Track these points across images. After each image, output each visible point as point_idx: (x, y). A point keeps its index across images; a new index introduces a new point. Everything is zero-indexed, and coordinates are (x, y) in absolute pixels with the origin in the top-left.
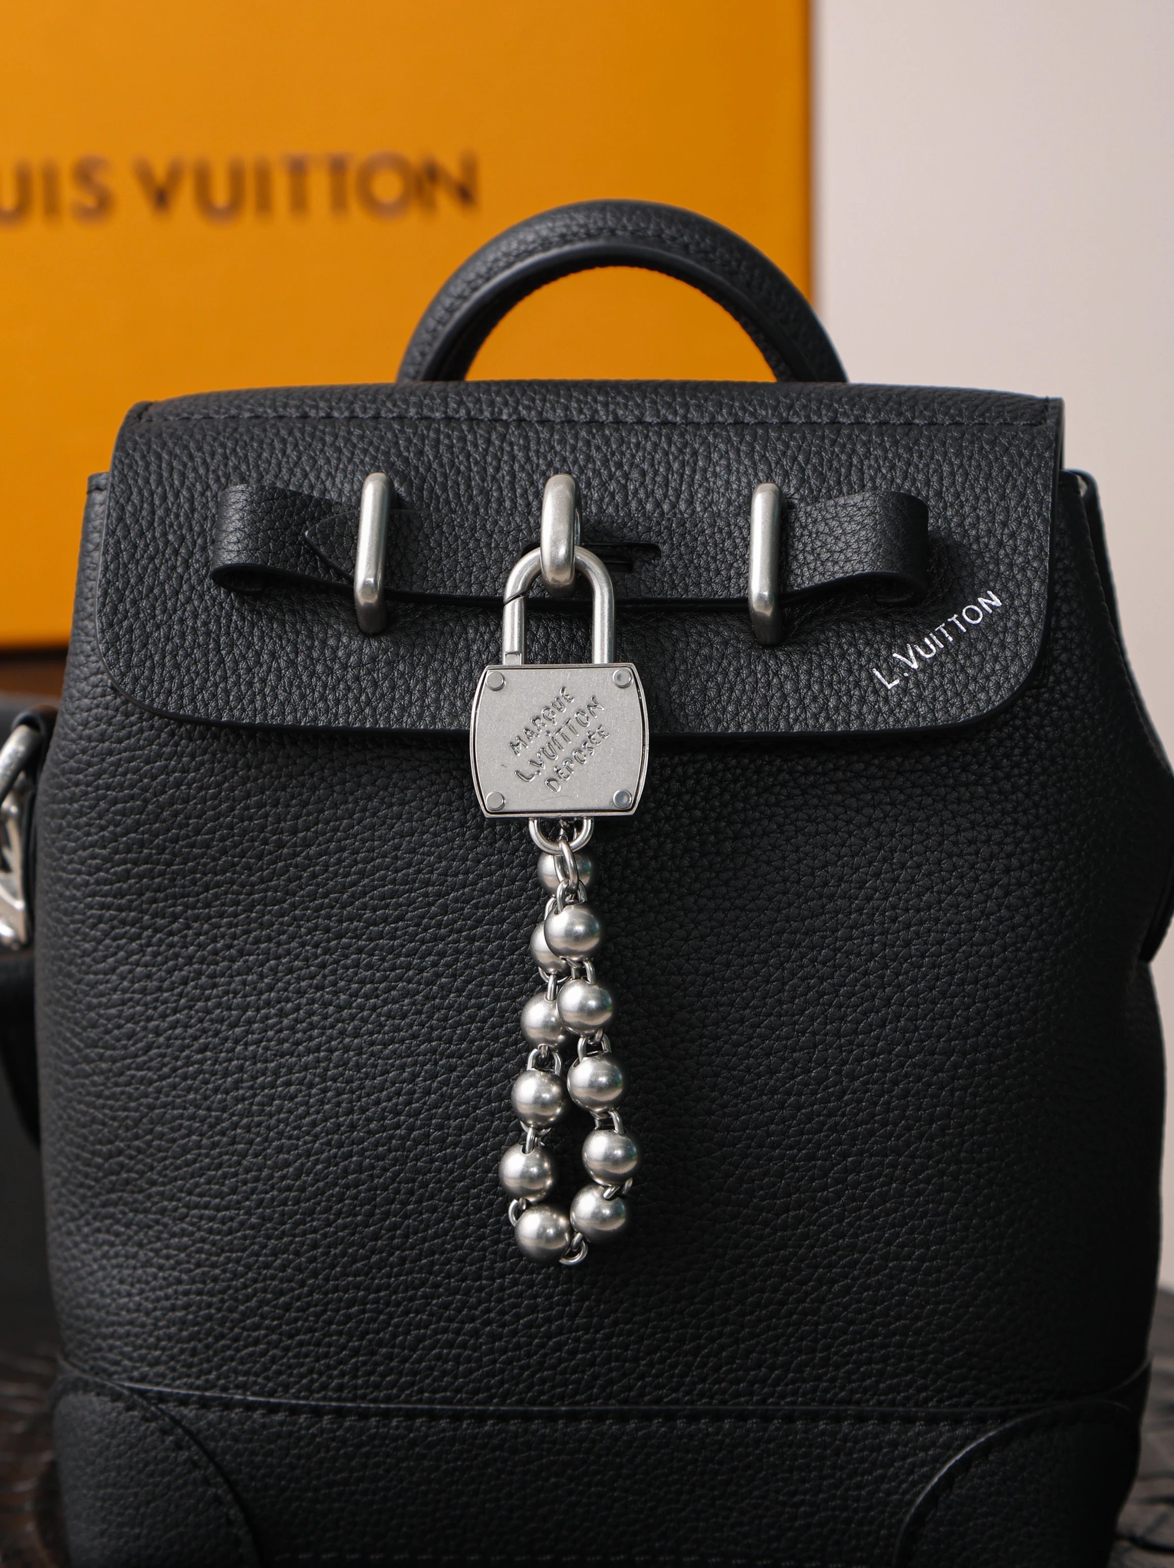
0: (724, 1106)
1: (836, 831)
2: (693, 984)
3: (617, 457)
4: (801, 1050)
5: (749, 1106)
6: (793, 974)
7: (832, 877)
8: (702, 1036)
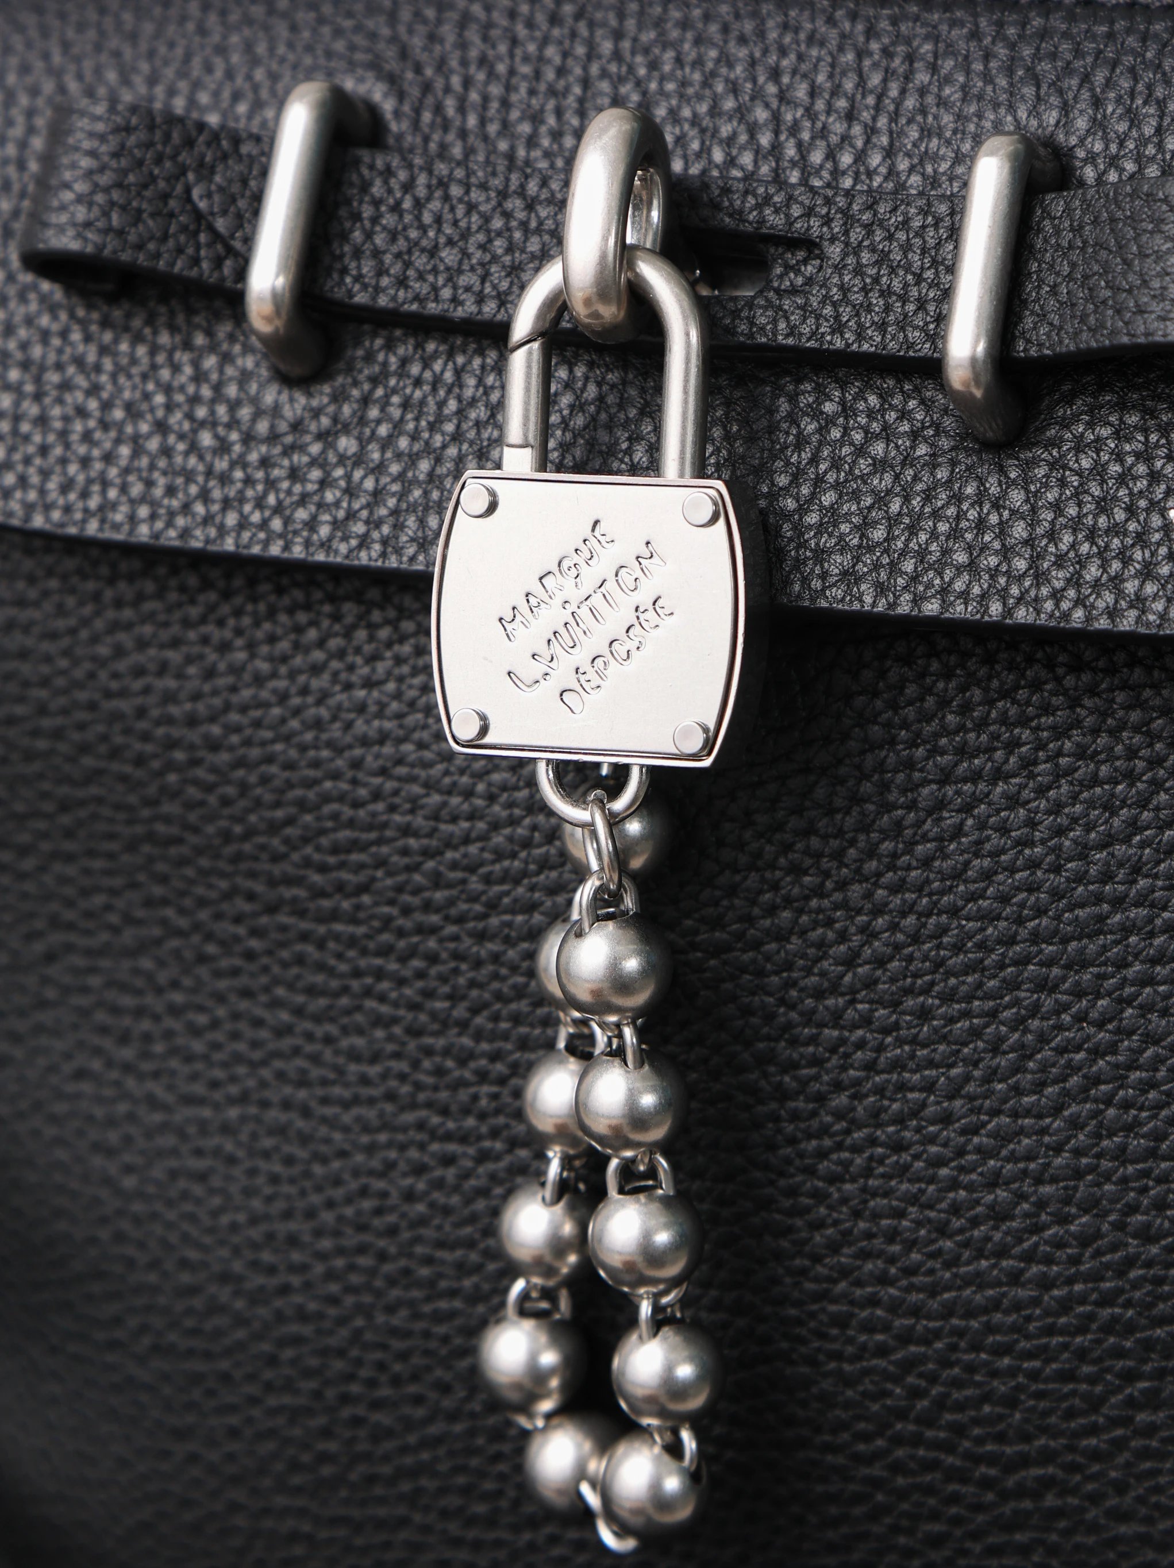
0: (910, 1271)
1: (1131, 777)
2: (861, 1045)
3: (772, 59)
4: (1054, 1180)
5: (956, 1275)
6: (1043, 1039)
7: (1121, 865)
8: (873, 1142)
